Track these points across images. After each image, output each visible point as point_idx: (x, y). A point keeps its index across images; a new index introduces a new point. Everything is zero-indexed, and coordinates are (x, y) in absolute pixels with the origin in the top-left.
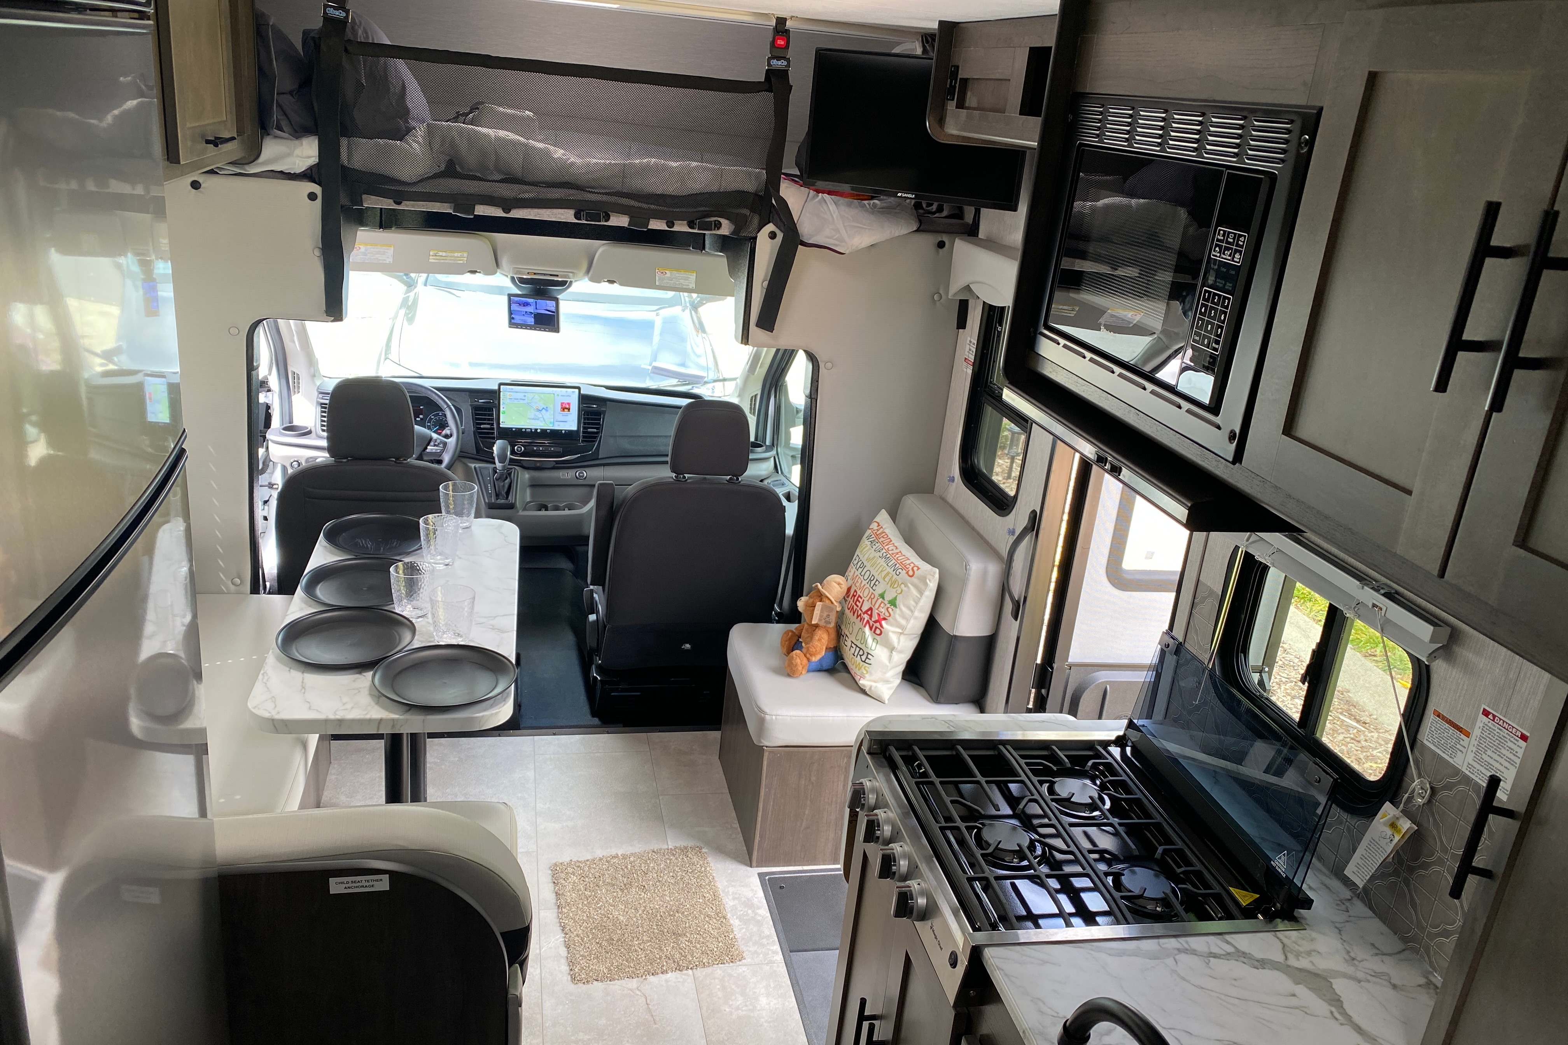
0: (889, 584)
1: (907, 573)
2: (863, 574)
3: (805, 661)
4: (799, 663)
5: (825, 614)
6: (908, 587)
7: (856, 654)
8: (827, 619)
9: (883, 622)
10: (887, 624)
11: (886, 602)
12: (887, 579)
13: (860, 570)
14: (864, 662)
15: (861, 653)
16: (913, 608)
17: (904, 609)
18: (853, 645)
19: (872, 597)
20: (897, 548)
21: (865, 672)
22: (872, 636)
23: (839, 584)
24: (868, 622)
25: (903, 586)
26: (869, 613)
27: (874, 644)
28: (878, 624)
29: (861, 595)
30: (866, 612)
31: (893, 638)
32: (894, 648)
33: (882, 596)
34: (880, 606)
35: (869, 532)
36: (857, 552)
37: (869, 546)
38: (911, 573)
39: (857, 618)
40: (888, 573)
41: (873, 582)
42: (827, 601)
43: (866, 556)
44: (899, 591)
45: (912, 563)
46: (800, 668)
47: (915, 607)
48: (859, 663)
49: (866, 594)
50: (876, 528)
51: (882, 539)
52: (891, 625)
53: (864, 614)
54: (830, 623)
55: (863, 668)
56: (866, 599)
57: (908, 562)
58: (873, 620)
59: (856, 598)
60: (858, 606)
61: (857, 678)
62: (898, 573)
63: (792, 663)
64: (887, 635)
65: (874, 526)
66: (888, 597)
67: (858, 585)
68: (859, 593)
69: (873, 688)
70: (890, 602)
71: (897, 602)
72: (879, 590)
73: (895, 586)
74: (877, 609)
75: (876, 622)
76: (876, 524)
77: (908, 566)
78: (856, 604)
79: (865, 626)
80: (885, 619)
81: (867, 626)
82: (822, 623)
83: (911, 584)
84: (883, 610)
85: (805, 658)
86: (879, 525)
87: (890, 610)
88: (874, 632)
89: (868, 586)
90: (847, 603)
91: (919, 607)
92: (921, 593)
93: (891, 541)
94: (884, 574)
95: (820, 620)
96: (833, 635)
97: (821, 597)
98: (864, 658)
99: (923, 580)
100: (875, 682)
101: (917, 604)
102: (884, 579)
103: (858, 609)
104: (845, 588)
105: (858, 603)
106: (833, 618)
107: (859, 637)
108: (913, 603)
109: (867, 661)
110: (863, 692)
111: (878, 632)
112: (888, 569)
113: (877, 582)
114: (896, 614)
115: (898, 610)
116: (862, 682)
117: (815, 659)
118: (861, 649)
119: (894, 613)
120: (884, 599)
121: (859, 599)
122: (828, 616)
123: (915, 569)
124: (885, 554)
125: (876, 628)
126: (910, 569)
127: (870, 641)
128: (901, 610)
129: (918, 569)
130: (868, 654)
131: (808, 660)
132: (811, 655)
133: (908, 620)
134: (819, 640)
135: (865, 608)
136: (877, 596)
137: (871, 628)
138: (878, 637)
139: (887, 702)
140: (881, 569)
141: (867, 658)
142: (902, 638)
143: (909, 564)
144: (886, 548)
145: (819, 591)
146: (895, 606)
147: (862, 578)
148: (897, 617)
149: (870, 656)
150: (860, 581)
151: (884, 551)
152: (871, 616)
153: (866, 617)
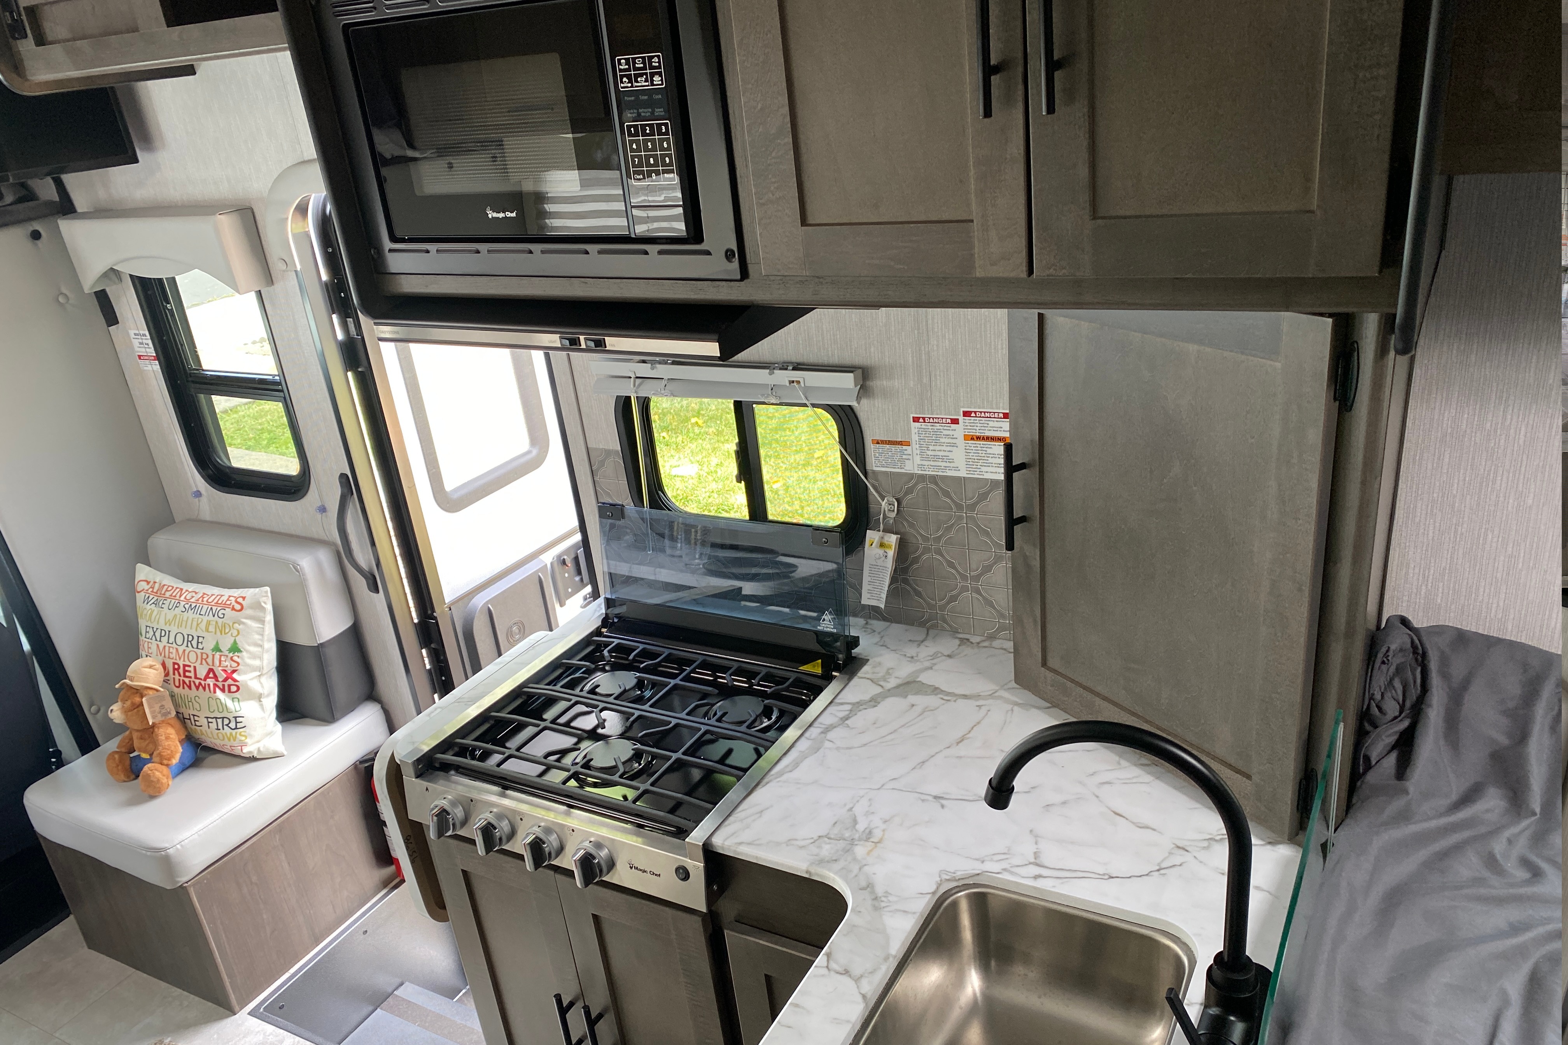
0: (218, 633)
1: (233, 609)
2: (172, 640)
3: (165, 769)
4: (161, 776)
5: (157, 708)
6: (243, 623)
7: (220, 727)
8: (164, 711)
9: (235, 676)
10: (239, 674)
11: (227, 653)
12: (212, 629)
13: (165, 639)
14: (236, 728)
15: (226, 721)
16: (260, 642)
17: (252, 649)
18: (210, 720)
19: (205, 656)
20: (196, 593)
21: (243, 738)
22: (228, 697)
23: (151, 667)
24: (215, 685)
25: (236, 625)
26: (211, 675)
27: (236, 704)
28: (230, 680)
29: (187, 663)
30: (207, 677)
31: (255, 685)
32: (261, 694)
33: (217, 649)
34: (220, 661)
35: (140, 597)
36: (142, 624)
37: (156, 610)
38: (238, 607)
39: (197, 688)
40: (209, 623)
41: (194, 643)
42: (151, 692)
43: (162, 621)
44: (235, 633)
45: (230, 596)
46: (164, 780)
47: (262, 640)
48: (231, 734)
49: (193, 657)
50: (147, 587)
51: (168, 594)
52: (245, 673)
53: (205, 680)
54: (169, 713)
55: (238, 735)
56: (197, 665)
57: (225, 598)
58: (220, 680)
59: (181, 671)
60: (190, 677)
61: (237, 751)
62: (222, 616)
63: (152, 781)
64: (247, 686)
65: (142, 586)
66: (225, 645)
67: (173, 655)
68: (181, 663)
69: (262, 749)
70: (230, 650)
71: (240, 645)
72: (208, 645)
73: (227, 631)
74: (220, 666)
75: (225, 680)
76: (144, 584)
77: (228, 602)
78: (185, 676)
79: (215, 692)
80: (234, 671)
81: (217, 690)
82: (157, 721)
83: (246, 618)
84: (227, 663)
85: (164, 768)
86: (148, 583)
87: (235, 658)
88: (230, 691)
89: (190, 648)
90: (171, 682)
91: (266, 638)
92: (262, 621)
93: (182, 589)
94: (203, 626)
95: (154, 717)
96: (177, 724)
97: (139, 692)
98: (233, 725)
99: (258, 606)
100: (258, 742)
101: (262, 635)
102: (207, 630)
103: (193, 679)
104: (159, 666)
105: (187, 674)
106: (169, 705)
107: (214, 706)
108: (257, 637)
109: (239, 725)
110: (253, 759)
111: (234, 689)
112: (205, 618)
113: (201, 640)
114: (245, 658)
115: (244, 654)
116: (246, 751)
117: (175, 761)
118: (223, 718)
119: (242, 659)
120: (220, 651)
121: (187, 668)
122: (162, 707)
123: (240, 600)
124: (187, 606)
125: (229, 686)
126: (234, 603)
127: (229, 703)
128: (247, 651)
129: (244, 598)
130: (236, 718)
131: (167, 765)
132: (169, 759)
133: (261, 658)
134: (167, 738)
135: (202, 672)
136: (210, 653)
137: (223, 690)
138: (237, 695)
139: (285, 753)
140: (195, 624)
141: (237, 723)
142: (263, 679)
143: (228, 600)
144: (182, 598)
145: (130, 687)
146: (239, 651)
147: (174, 645)
148: (249, 661)
149: (239, 720)
150: (174, 651)
151: (182, 603)
152: (216, 677)
153: (211, 682)
